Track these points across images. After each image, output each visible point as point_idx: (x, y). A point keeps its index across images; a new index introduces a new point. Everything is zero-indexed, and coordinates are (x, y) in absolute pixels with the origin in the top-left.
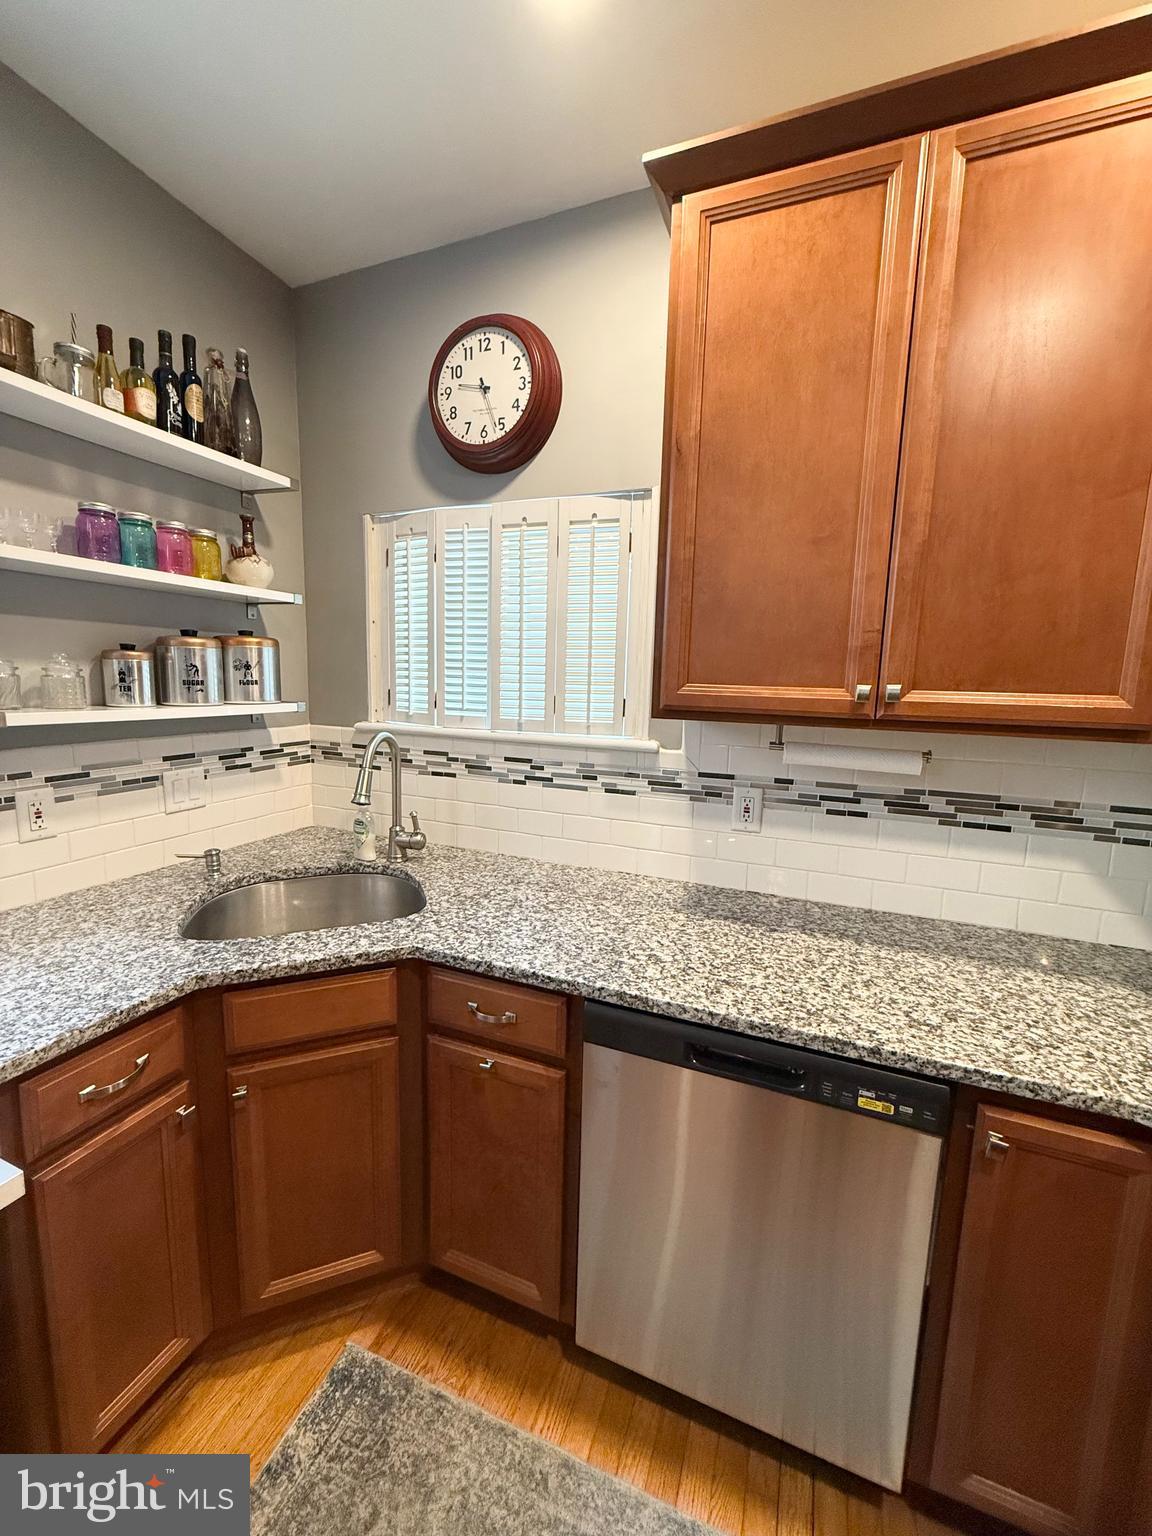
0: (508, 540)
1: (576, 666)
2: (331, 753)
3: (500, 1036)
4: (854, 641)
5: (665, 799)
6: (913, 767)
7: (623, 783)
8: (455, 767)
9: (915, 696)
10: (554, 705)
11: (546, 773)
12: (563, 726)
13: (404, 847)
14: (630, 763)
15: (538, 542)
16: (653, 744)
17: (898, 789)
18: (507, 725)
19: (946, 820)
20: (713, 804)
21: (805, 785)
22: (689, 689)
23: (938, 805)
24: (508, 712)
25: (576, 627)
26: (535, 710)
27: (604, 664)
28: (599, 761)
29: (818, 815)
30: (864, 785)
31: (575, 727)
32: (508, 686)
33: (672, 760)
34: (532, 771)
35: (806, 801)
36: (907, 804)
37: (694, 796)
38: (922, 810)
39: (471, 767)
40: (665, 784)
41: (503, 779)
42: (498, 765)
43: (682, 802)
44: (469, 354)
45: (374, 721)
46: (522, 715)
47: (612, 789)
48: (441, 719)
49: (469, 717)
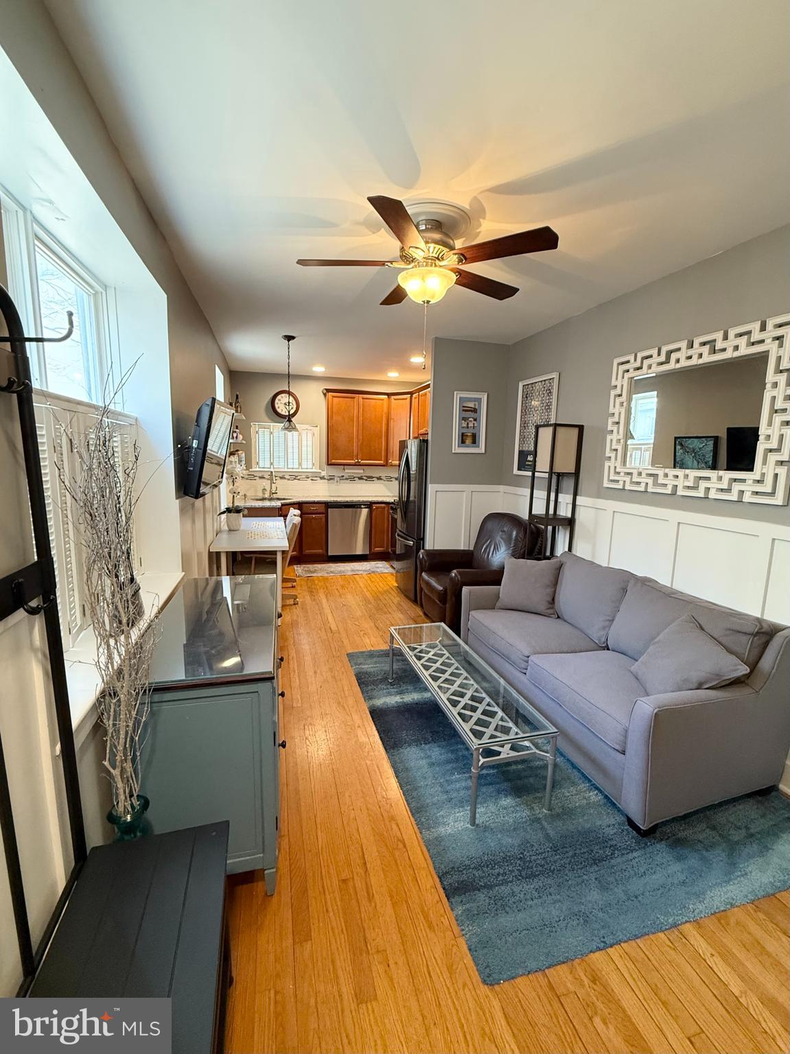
1: (304, 456)
3: (316, 512)
4: (355, 454)
5: (322, 481)
6: (362, 471)
7: (314, 479)
9: (362, 462)
10: (300, 464)
11: (299, 478)
12: (302, 469)
13: (273, 493)
14: (316, 475)
16: (321, 471)
17: (359, 476)
18: (289, 468)
19: (366, 480)
20: (331, 481)
21: (346, 476)
22: (333, 461)
23: (365, 478)
24: (289, 466)
25: (304, 449)
26: (296, 466)
27: (310, 457)
28: (310, 475)
29: (348, 481)
30: (355, 476)
31: (305, 468)
32: (290, 461)
33: (323, 473)
34: (295, 477)
35: (346, 479)
36: (360, 478)
37: (328, 480)
38: (363, 479)
39: (281, 478)
40: (323, 478)
41: (289, 480)
42: (287, 477)
43: (325, 481)
44: (282, 397)
45: (254, 469)
46: (293, 465)
47: (312, 480)
48: (274, 468)
49: (280, 466)
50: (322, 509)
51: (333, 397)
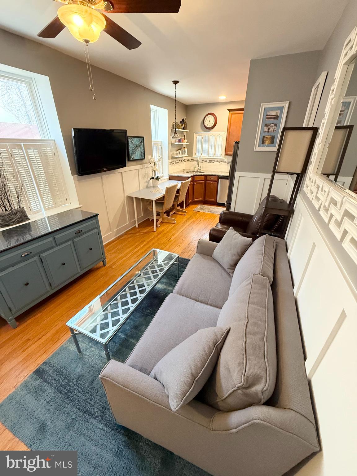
0: (211, 137)
1: (217, 150)
2: (188, 160)
3: (212, 180)
5: (225, 164)
7: (221, 162)
8: (203, 161)
10: (215, 154)
11: (213, 162)
12: (215, 157)
13: (199, 169)
14: (221, 160)
15: (214, 137)
16: (224, 158)
18: (209, 157)
22: (228, 153)
24: (210, 155)
25: (217, 146)
26: (213, 155)
27: (220, 150)
28: (219, 160)
31: (216, 157)
32: (210, 153)
33: (226, 160)
34: (212, 162)
37: (228, 163)
39: (205, 161)
40: (225, 162)
41: (209, 162)
43: (227, 164)
44: (208, 117)
45: (194, 157)
46: (211, 156)
47: (220, 163)
48: (202, 156)
49: (205, 156)
50: (216, 179)
51: (232, 114)
